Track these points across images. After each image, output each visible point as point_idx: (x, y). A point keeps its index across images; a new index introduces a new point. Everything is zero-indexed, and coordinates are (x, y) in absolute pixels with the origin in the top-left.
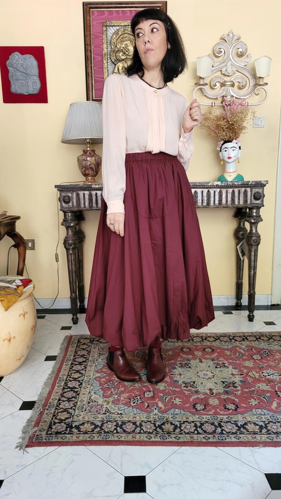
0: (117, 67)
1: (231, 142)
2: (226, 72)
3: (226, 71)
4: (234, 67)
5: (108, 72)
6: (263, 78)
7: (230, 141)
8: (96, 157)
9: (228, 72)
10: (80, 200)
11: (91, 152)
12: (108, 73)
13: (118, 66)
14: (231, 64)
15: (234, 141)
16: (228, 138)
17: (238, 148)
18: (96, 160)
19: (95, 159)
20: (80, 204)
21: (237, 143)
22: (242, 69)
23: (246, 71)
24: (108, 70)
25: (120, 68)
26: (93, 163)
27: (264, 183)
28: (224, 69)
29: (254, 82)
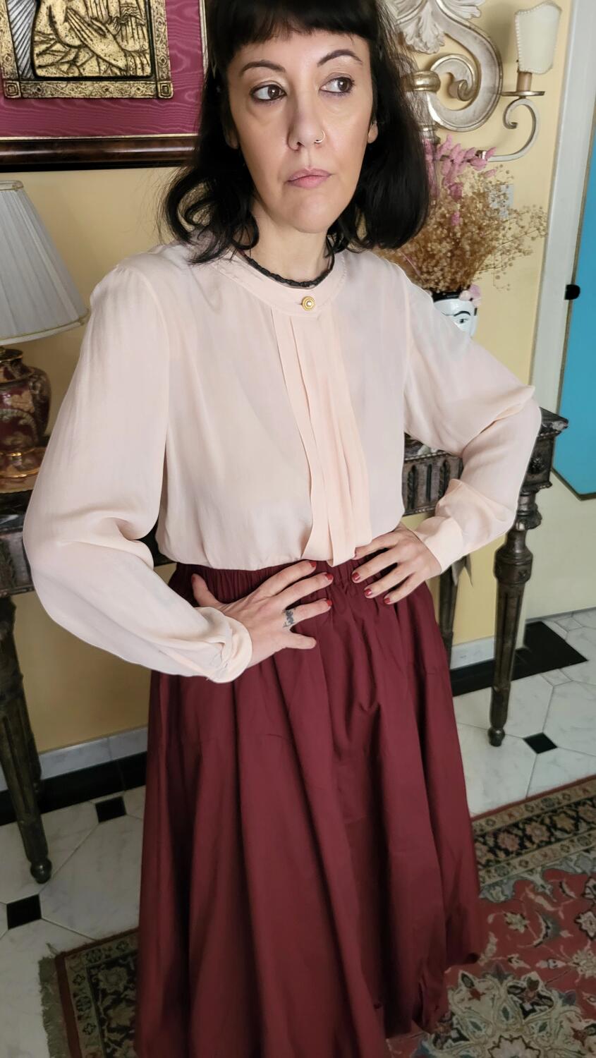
0: (44, 10)
1: (457, 297)
2: (417, 40)
3: (419, 35)
4: (439, 24)
5: (11, 29)
6: (531, 74)
7: (453, 293)
8: (34, 388)
9: (424, 41)
10: (11, 561)
11: (10, 369)
12: (13, 36)
13: (50, 9)
14: (431, 10)
15: (466, 294)
16: (447, 284)
17: (472, 312)
18: (38, 398)
19: (34, 397)
20: (15, 573)
21: (471, 300)
22: (465, 31)
23: (476, 38)
24: (10, 23)
25: (59, 17)
26: (28, 412)
27: (557, 429)
28: (409, 27)
29: (496, 75)
